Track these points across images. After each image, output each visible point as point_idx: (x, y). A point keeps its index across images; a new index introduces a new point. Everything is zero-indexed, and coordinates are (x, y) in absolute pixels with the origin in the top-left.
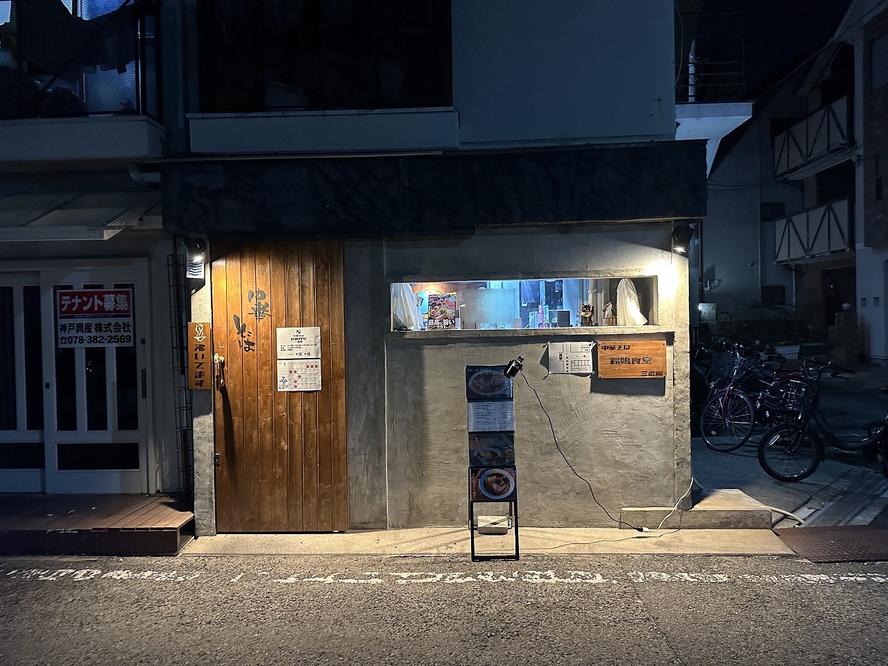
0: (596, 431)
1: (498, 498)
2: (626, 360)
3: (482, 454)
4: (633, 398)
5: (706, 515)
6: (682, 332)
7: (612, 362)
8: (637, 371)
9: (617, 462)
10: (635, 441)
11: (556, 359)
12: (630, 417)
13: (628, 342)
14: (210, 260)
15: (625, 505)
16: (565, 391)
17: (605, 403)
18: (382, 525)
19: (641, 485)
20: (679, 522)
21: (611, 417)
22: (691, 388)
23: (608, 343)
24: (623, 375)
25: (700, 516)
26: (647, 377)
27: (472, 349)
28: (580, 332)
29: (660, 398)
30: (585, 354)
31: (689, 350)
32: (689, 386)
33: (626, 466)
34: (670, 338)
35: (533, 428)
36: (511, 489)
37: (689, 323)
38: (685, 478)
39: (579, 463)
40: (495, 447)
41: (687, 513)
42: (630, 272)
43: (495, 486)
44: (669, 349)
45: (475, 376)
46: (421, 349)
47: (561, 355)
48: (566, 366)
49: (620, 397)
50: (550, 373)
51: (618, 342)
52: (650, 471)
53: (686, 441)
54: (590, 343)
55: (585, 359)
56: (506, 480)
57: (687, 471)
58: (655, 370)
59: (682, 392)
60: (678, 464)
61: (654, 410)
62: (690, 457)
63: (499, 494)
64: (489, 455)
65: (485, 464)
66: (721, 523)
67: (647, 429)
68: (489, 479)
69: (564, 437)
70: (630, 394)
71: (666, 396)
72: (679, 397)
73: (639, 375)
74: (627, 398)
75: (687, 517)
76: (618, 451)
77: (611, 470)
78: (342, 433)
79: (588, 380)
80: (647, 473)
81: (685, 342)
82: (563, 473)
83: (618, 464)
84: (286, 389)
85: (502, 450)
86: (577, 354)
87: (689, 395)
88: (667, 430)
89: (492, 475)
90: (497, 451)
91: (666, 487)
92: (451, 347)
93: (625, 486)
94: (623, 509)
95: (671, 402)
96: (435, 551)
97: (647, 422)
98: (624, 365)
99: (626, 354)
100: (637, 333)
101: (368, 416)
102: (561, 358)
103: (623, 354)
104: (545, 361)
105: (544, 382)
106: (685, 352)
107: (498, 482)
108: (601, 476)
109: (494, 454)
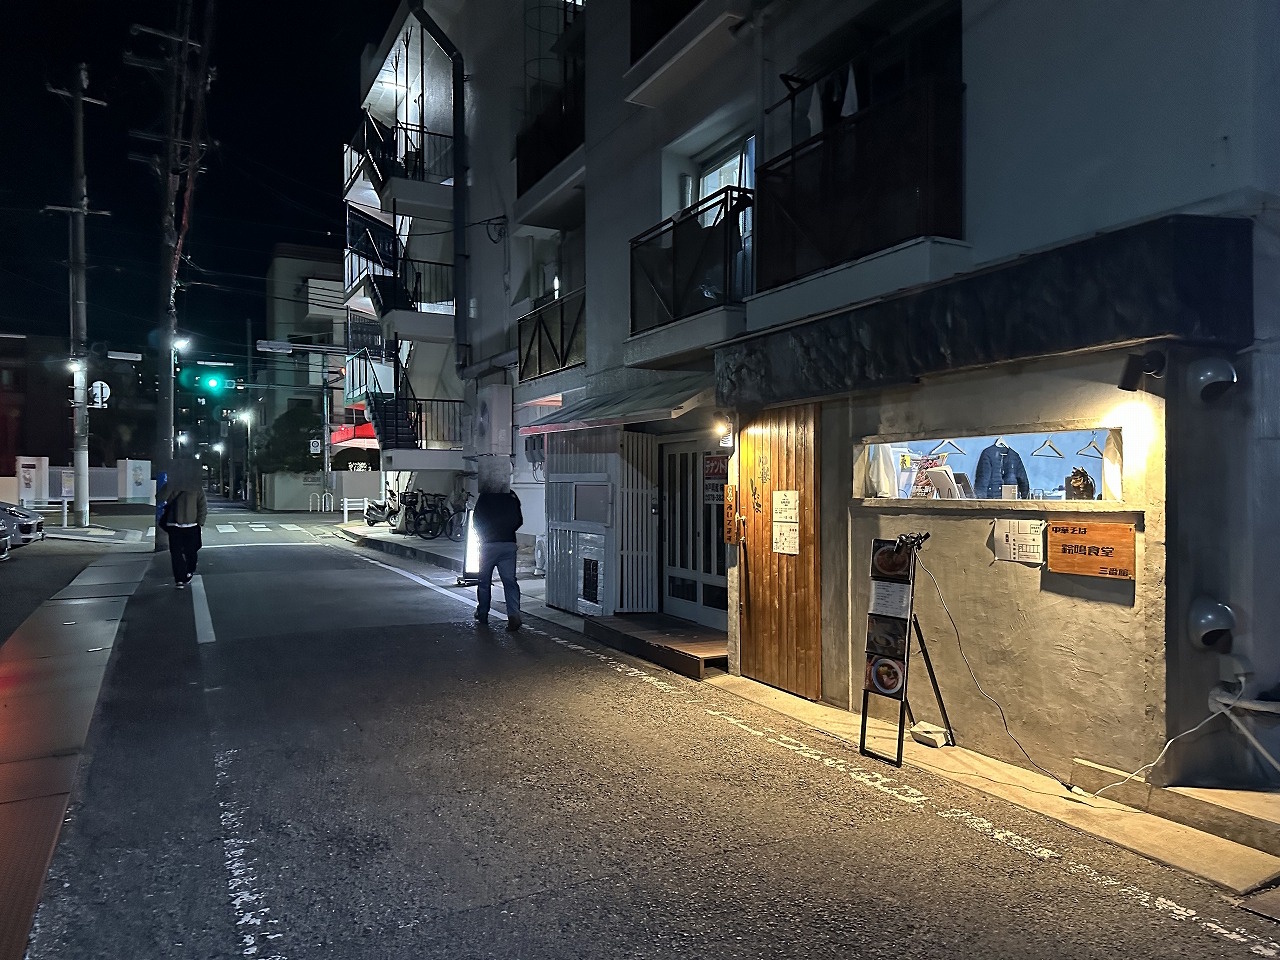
0: (1046, 643)
1: (887, 692)
2: (1081, 549)
3: (878, 639)
4: (1092, 604)
5: (1187, 804)
6: (1154, 513)
7: (1064, 551)
8: (1095, 566)
9: (1071, 692)
10: (1094, 667)
11: (1001, 540)
12: (1088, 631)
13: (1084, 523)
14: (739, 430)
15: (1080, 755)
16: (1012, 584)
17: (1058, 607)
18: (844, 705)
19: (1100, 732)
20: (1146, 801)
21: (1065, 628)
22: (1166, 599)
23: (1061, 523)
24: (1077, 571)
25: (1177, 803)
26: (1108, 576)
27: (922, 522)
28: (1028, 506)
29: (1127, 610)
30: (1033, 537)
31: (1164, 541)
32: (1164, 596)
33: (1082, 700)
34: (1138, 519)
35: (979, 627)
36: (899, 685)
37: (1164, 499)
38: (1157, 737)
39: (1027, 684)
40: (890, 635)
41: (1159, 791)
42: (1086, 424)
43: (885, 678)
44: (1140, 536)
45: (881, 550)
46: (878, 519)
47: (1007, 536)
48: (1012, 551)
49: (1077, 601)
50: (996, 558)
51: (1073, 522)
52: (1112, 715)
53: (1158, 679)
54: (1039, 522)
55: (1032, 543)
56: (896, 674)
57: (1161, 729)
58: (1118, 567)
59: (1155, 603)
60: (1147, 713)
61: (1120, 627)
62: (1164, 706)
63: (888, 688)
64: (884, 643)
65: (880, 651)
66: (1210, 824)
67: (1111, 653)
68: (881, 668)
69: (1010, 645)
70: (1088, 599)
71: (1136, 608)
72: (1151, 610)
73: (1095, 572)
74: (1086, 605)
75: (1158, 797)
76: (1073, 677)
77: (1064, 701)
78: (812, 602)
79: (1038, 571)
80: (1109, 717)
81: (1159, 528)
82: (1009, 692)
83: (1073, 696)
84: (778, 551)
85: (896, 639)
86: (1024, 536)
87: (1164, 610)
88: (1136, 659)
89: (884, 665)
90: (890, 639)
91: (1134, 744)
92: (903, 518)
93: (1081, 728)
94: (1076, 760)
95: (1141, 618)
96: (847, 737)
97: (1109, 642)
98: (1079, 556)
99: (1082, 540)
100: (1095, 510)
101: (836, 586)
102: (1007, 541)
103: (1077, 541)
104: (991, 543)
105: (991, 569)
106: (1158, 543)
107: (888, 675)
108: (1053, 707)
109: (888, 643)
